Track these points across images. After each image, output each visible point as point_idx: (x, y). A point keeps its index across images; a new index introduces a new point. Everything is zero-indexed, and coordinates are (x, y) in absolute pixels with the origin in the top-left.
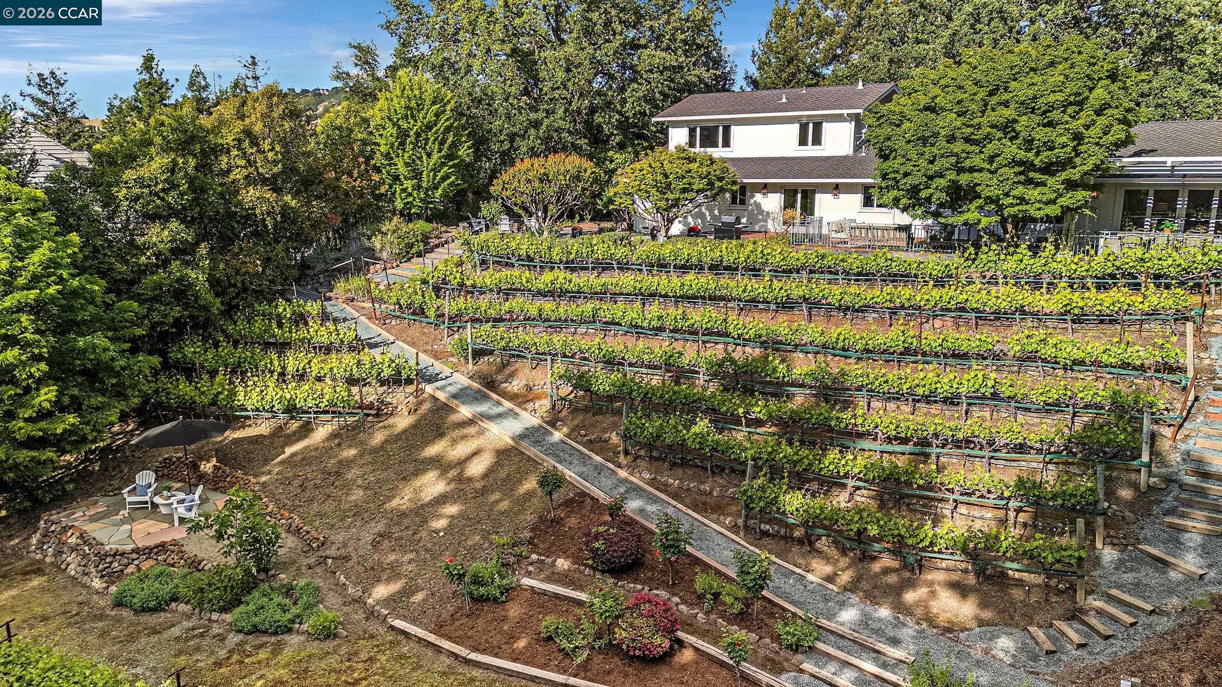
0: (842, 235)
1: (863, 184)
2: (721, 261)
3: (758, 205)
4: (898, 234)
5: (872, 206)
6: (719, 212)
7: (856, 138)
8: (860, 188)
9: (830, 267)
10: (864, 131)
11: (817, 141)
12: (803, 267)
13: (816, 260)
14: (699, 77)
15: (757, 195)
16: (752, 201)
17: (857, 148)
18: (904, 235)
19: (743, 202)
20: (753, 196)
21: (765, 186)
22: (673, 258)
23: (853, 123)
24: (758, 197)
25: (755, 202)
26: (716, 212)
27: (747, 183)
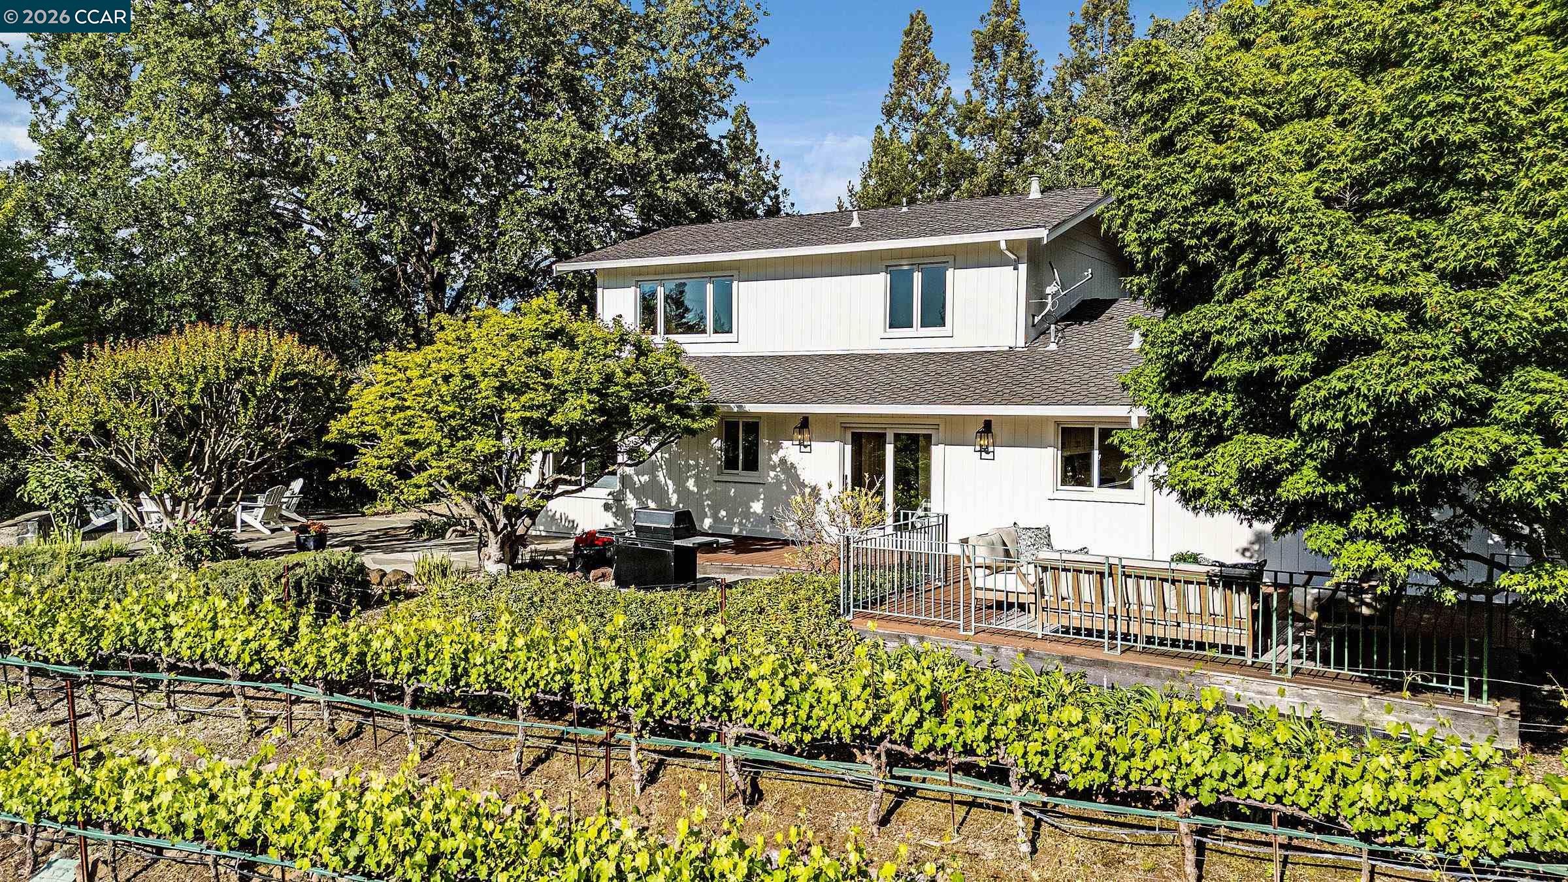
0: (1008, 583)
1: (1057, 422)
2: (567, 689)
3: (788, 468)
4: (1216, 597)
5: (1085, 482)
6: (696, 484)
7: (1032, 310)
8: (1051, 433)
9: (969, 750)
10: (1050, 290)
11: (935, 315)
12: (864, 740)
13: (912, 716)
14: (685, 195)
15: (786, 444)
16: (775, 458)
17: (1037, 332)
18: (1242, 603)
19: (752, 464)
20: (777, 447)
21: (805, 423)
22: (405, 667)
23: (1023, 268)
24: (789, 451)
25: (783, 461)
26: (691, 484)
27: (759, 416)
